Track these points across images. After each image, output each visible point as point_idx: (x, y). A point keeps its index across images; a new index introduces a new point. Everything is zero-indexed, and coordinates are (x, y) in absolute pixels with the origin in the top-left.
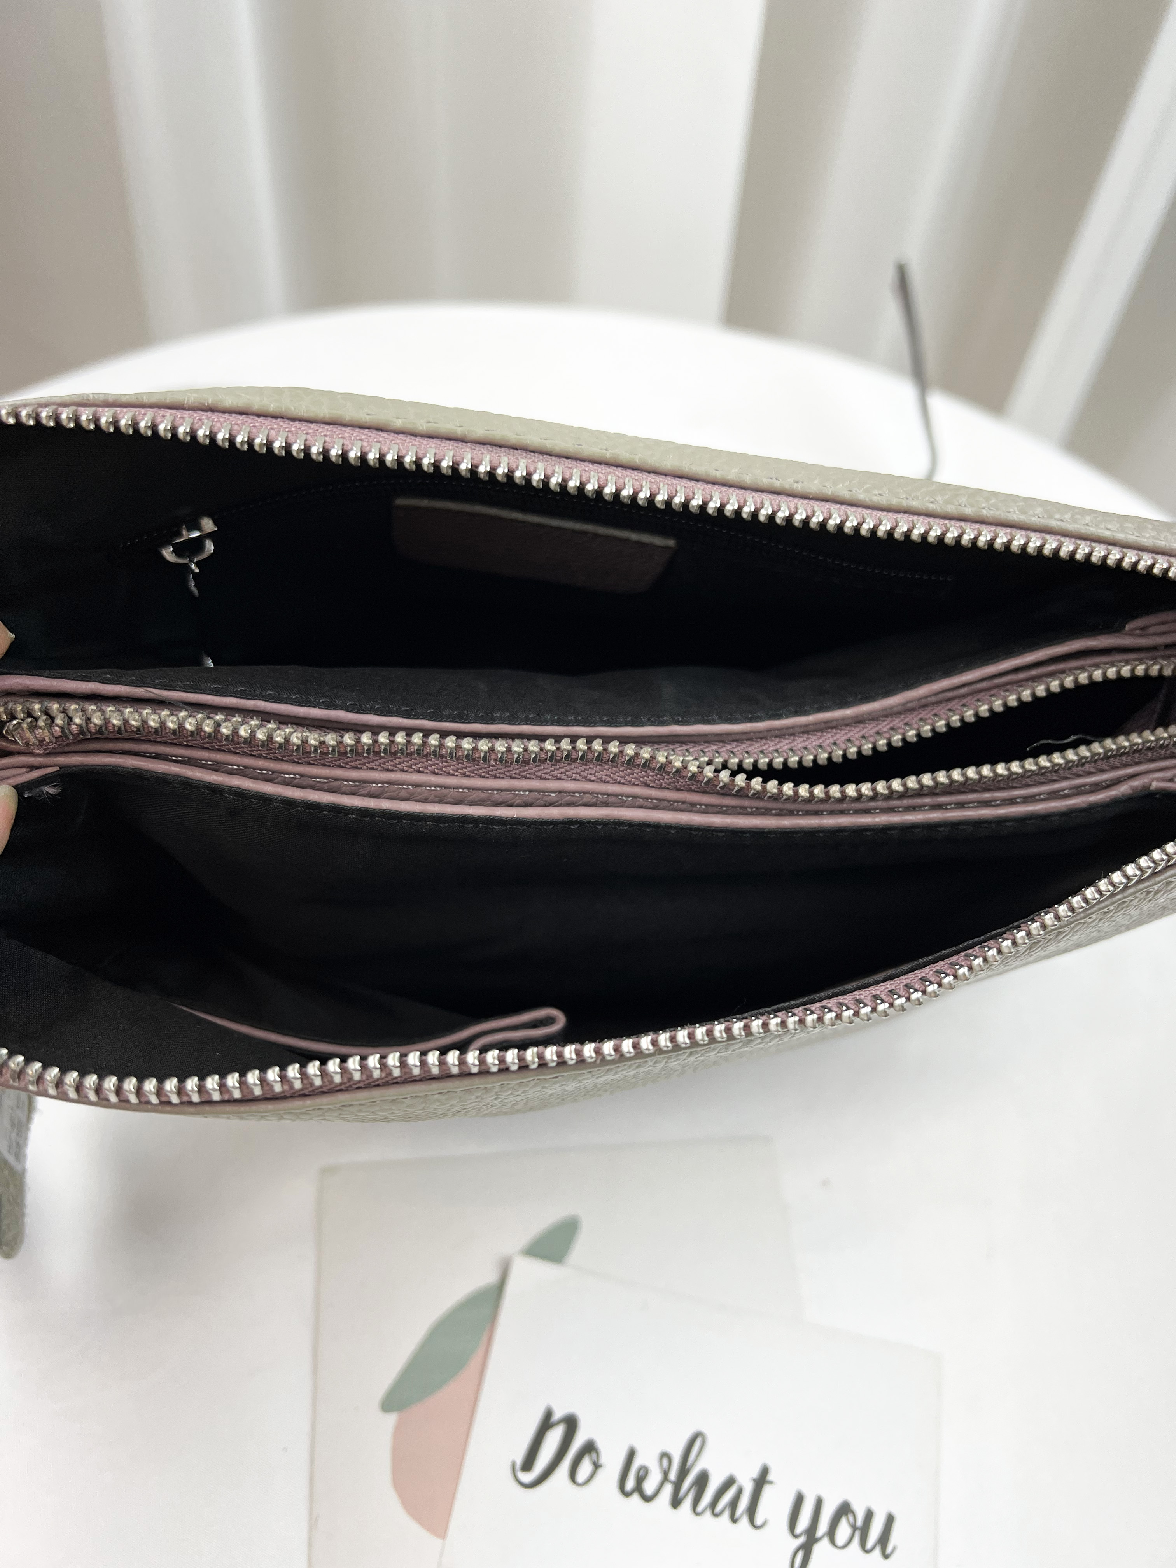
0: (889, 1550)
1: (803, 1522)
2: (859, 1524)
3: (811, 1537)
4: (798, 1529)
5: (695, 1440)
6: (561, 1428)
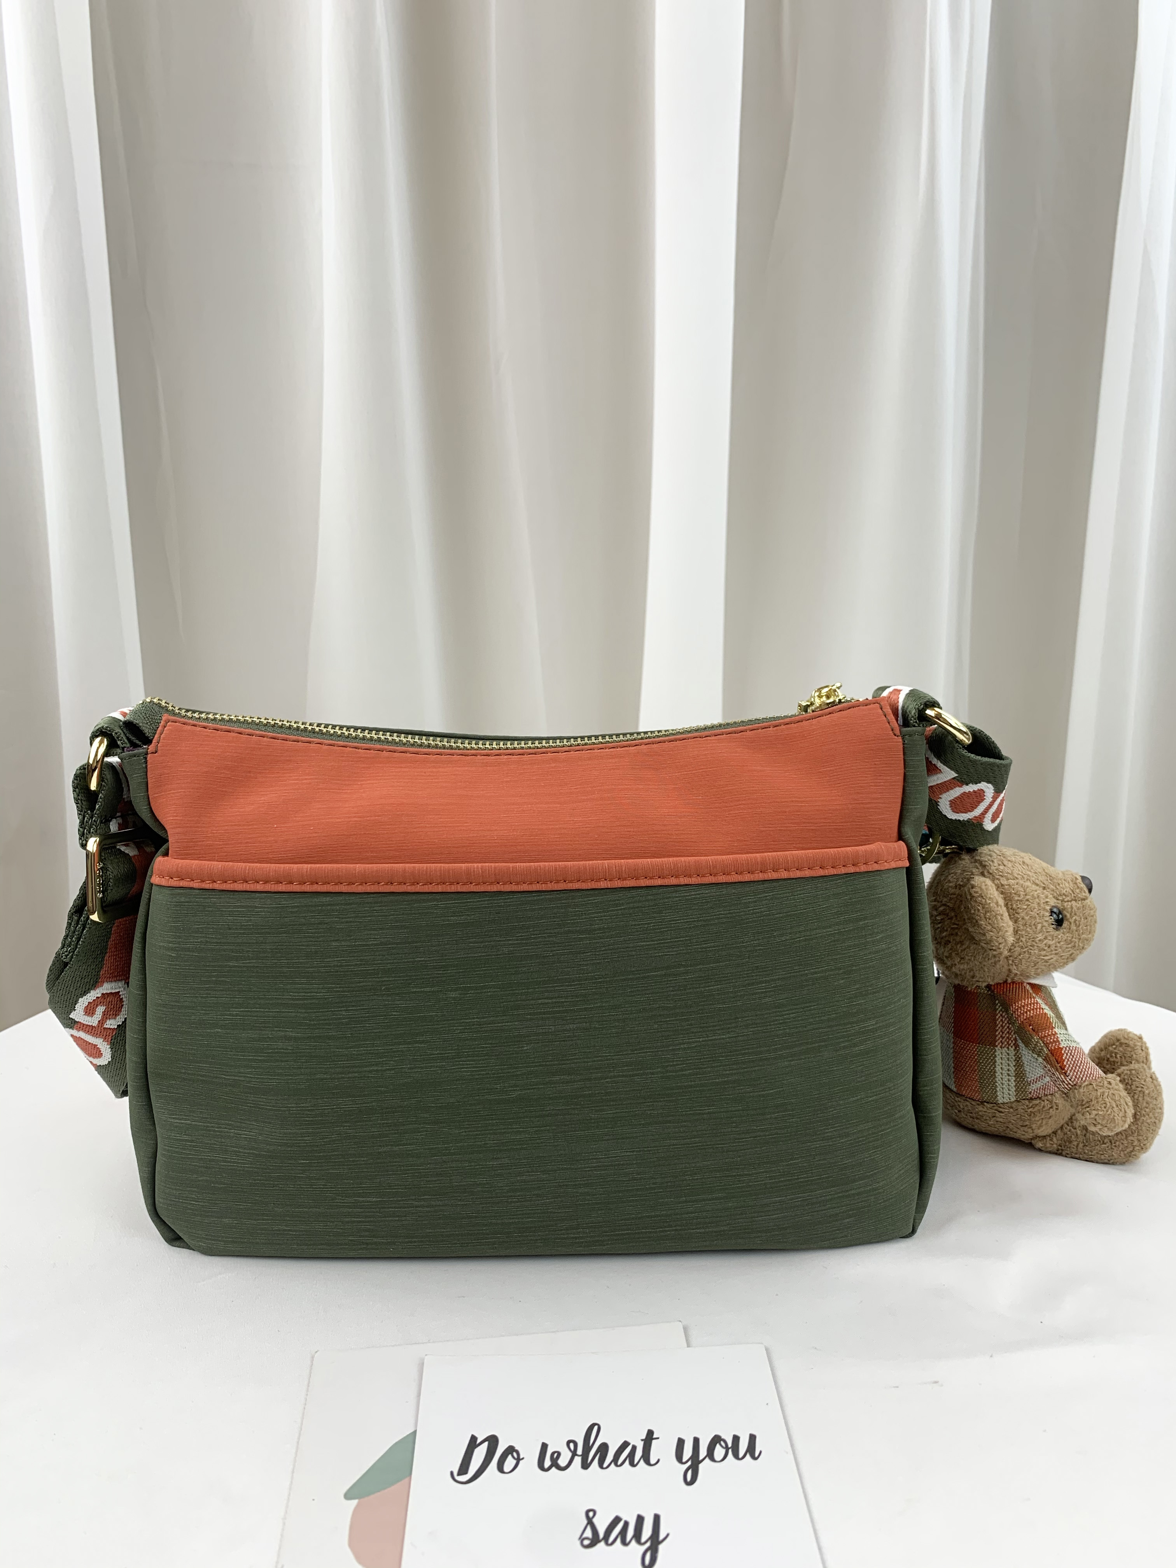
0: (757, 1454)
1: (688, 1453)
2: (730, 1445)
3: (695, 1461)
4: (684, 1460)
5: (593, 1429)
6: (486, 1444)
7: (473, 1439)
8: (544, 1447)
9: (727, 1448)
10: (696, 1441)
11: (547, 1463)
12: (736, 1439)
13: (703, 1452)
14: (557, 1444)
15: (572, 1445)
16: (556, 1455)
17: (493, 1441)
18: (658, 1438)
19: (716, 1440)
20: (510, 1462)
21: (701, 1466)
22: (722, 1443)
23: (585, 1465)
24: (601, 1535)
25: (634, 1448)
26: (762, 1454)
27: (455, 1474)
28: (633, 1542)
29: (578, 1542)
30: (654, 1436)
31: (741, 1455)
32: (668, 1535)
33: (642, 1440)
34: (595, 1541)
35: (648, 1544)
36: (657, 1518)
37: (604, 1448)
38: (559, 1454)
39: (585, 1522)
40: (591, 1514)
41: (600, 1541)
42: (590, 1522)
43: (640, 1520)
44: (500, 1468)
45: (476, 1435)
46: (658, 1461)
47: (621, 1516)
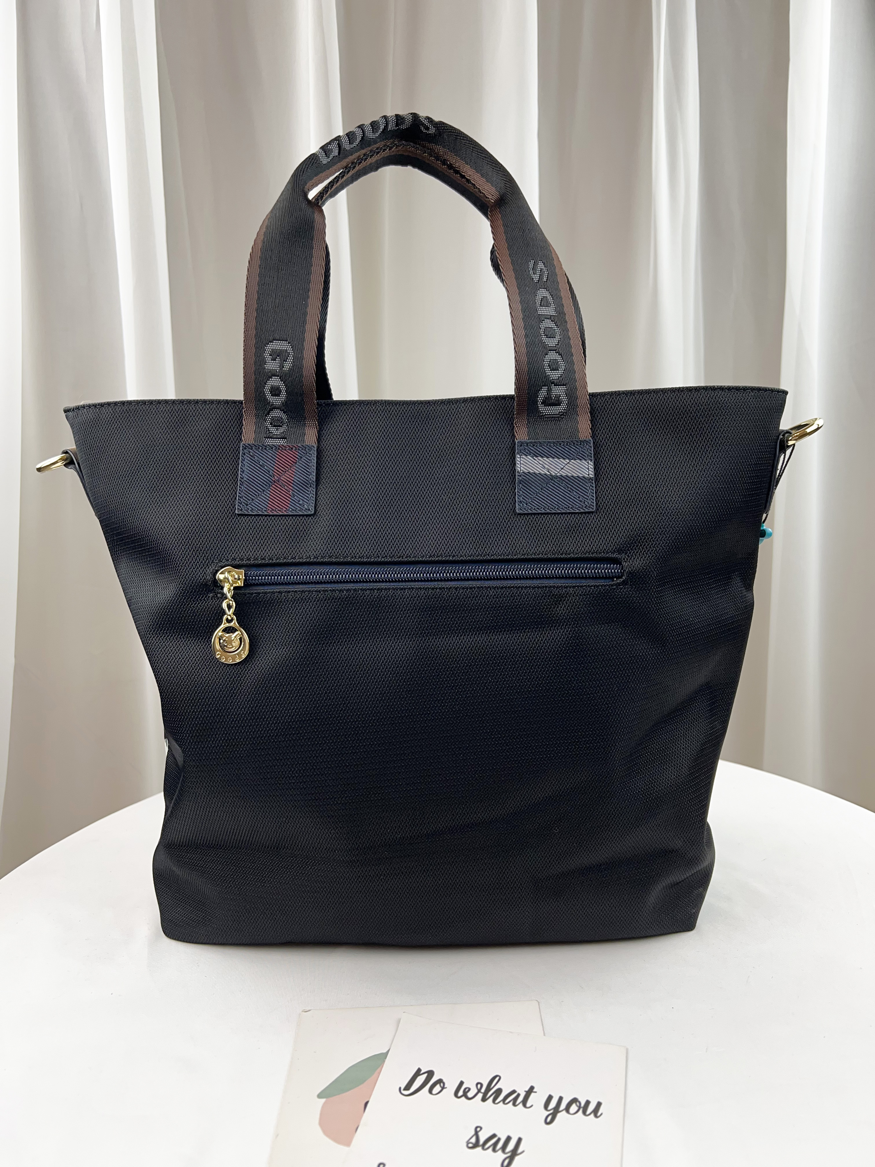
0: (599, 1114)
2: (582, 1105)
3: (556, 1110)
4: (549, 1108)
5: (496, 1078)
6: (426, 1075)
7: (419, 1070)
8: (462, 1083)
9: (580, 1107)
10: (561, 1099)
11: (461, 1093)
12: (588, 1103)
13: (563, 1106)
14: (470, 1083)
15: (479, 1086)
16: (467, 1090)
17: (431, 1074)
18: (536, 1092)
19: (574, 1101)
20: (437, 1088)
21: (559, 1114)
22: (578, 1104)
23: (484, 1099)
24: (481, 1142)
25: (519, 1095)
27: (402, 1089)
28: (500, 1150)
29: (465, 1144)
30: (535, 1090)
31: (588, 1113)
32: (523, 1152)
33: (525, 1091)
34: (476, 1145)
35: (509, 1154)
36: (520, 1140)
37: (499, 1091)
38: (469, 1089)
39: (473, 1133)
40: (478, 1129)
41: (479, 1146)
42: (476, 1134)
43: (509, 1139)
44: (430, 1091)
45: (421, 1068)
46: (532, 1106)
47: (497, 1133)
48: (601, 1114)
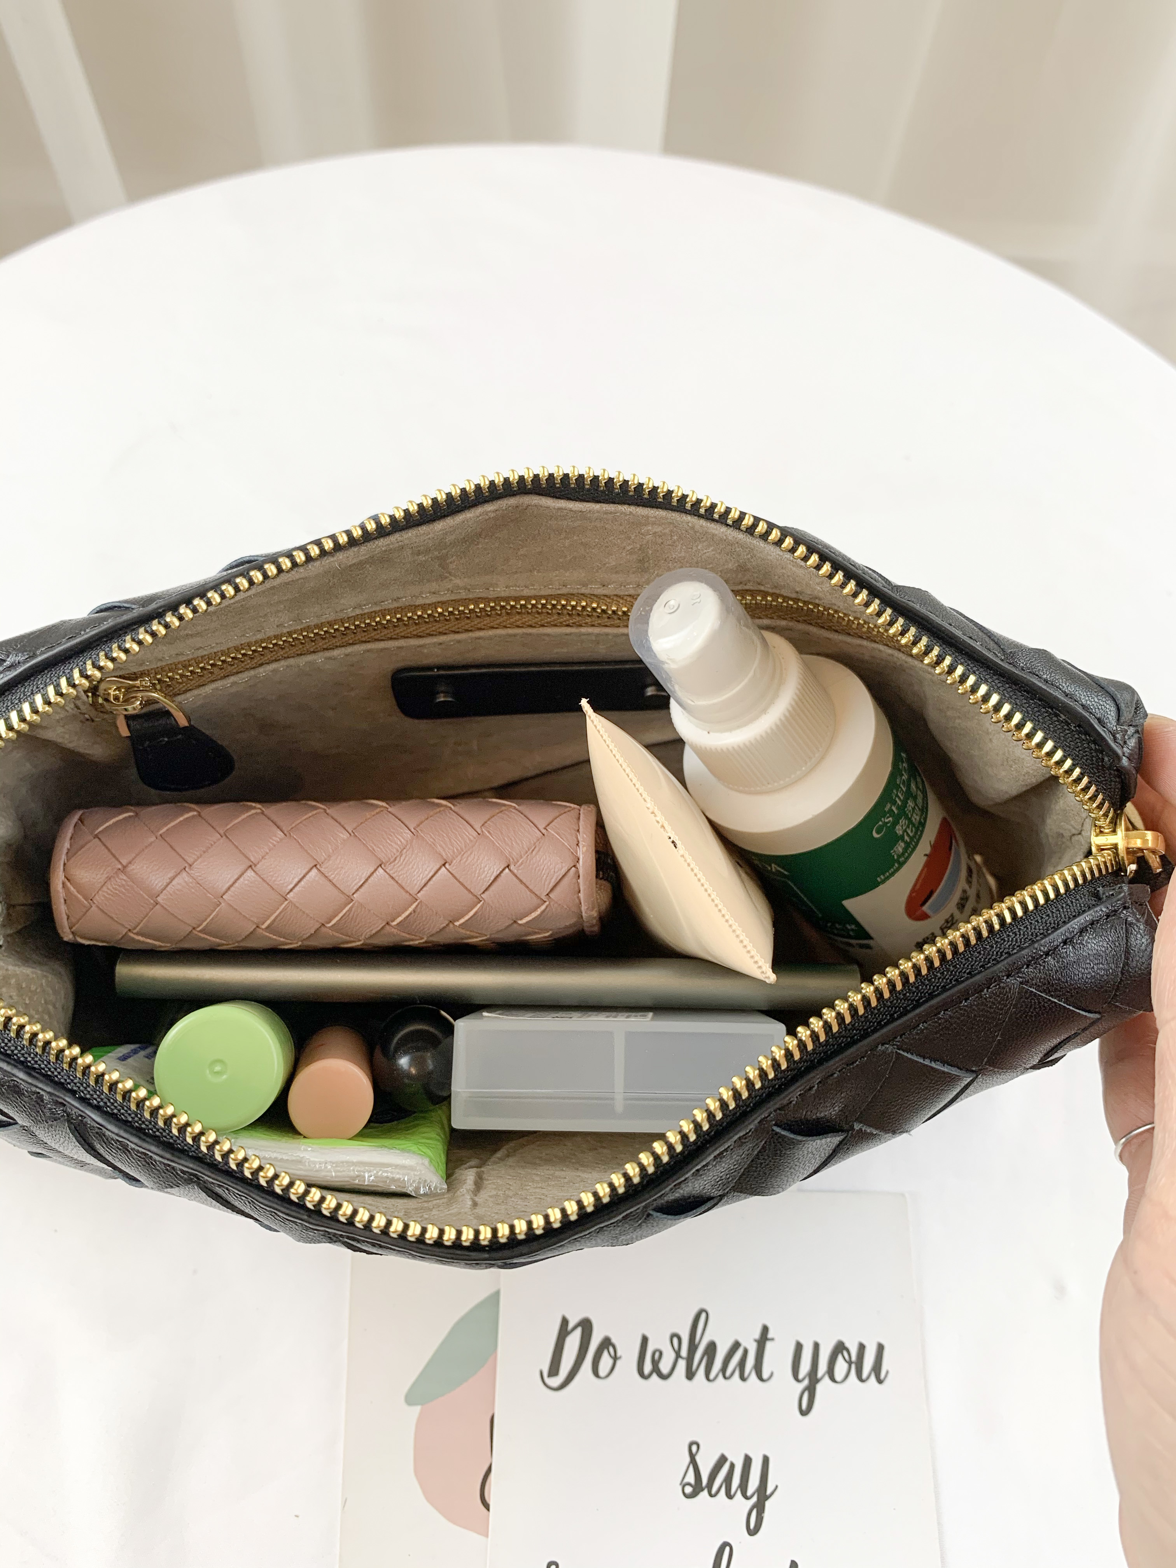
0: (883, 1375)
1: (805, 1367)
2: (854, 1358)
3: (813, 1379)
4: (801, 1376)
5: (700, 1317)
6: (578, 1332)
7: (565, 1322)
8: (645, 1340)
9: (850, 1363)
10: (816, 1346)
11: (648, 1368)
12: (862, 1348)
13: (823, 1365)
14: (659, 1342)
15: (675, 1341)
16: (657, 1355)
17: (586, 1326)
18: (772, 1339)
19: (840, 1348)
20: (606, 1361)
21: (819, 1387)
22: (846, 1355)
23: (690, 1375)
24: (705, 1481)
25: (746, 1352)
26: (889, 1376)
27: (545, 1374)
28: (739, 1493)
29: (680, 1488)
30: (770, 1336)
31: (864, 1376)
32: (776, 1487)
33: (756, 1341)
34: (697, 1488)
35: (755, 1499)
36: (766, 1460)
37: (712, 1348)
38: (661, 1353)
39: (687, 1459)
40: (694, 1448)
41: (702, 1490)
42: (693, 1461)
43: (748, 1461)
44: (595, 1369)
45: (568, 1317)
46: (772, 1375)
47: (727, 1455)
48: (887, 1372)
